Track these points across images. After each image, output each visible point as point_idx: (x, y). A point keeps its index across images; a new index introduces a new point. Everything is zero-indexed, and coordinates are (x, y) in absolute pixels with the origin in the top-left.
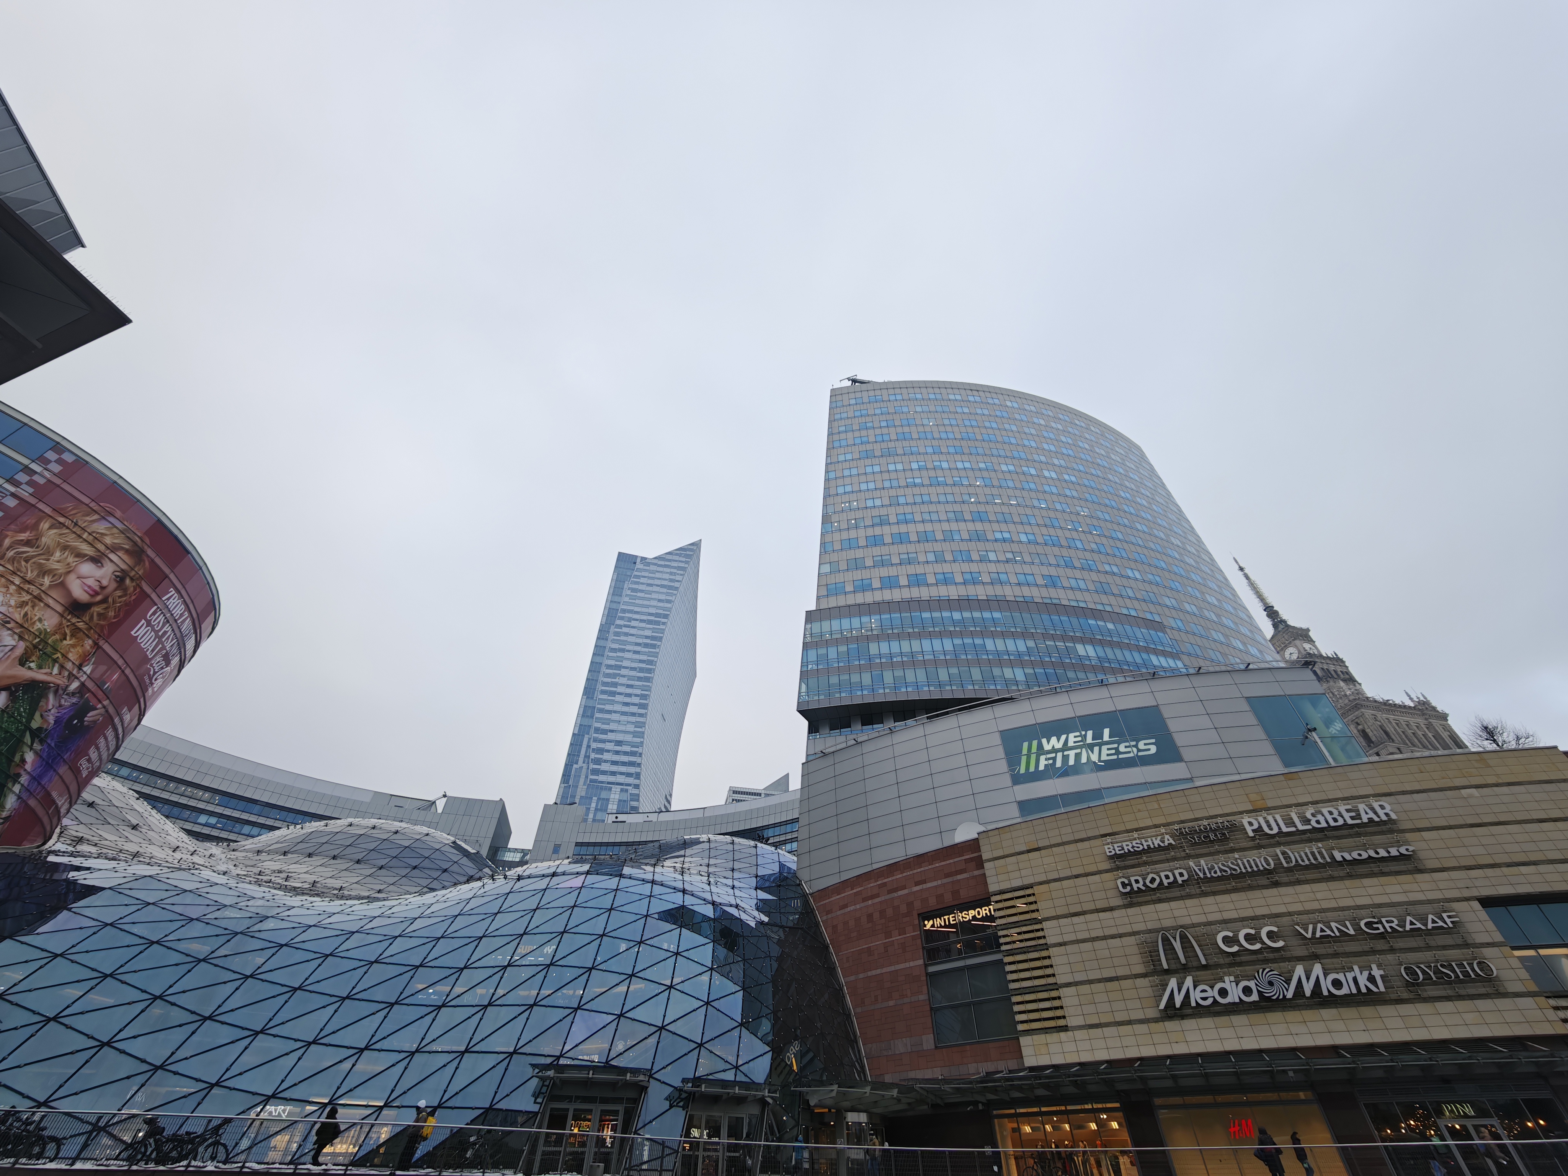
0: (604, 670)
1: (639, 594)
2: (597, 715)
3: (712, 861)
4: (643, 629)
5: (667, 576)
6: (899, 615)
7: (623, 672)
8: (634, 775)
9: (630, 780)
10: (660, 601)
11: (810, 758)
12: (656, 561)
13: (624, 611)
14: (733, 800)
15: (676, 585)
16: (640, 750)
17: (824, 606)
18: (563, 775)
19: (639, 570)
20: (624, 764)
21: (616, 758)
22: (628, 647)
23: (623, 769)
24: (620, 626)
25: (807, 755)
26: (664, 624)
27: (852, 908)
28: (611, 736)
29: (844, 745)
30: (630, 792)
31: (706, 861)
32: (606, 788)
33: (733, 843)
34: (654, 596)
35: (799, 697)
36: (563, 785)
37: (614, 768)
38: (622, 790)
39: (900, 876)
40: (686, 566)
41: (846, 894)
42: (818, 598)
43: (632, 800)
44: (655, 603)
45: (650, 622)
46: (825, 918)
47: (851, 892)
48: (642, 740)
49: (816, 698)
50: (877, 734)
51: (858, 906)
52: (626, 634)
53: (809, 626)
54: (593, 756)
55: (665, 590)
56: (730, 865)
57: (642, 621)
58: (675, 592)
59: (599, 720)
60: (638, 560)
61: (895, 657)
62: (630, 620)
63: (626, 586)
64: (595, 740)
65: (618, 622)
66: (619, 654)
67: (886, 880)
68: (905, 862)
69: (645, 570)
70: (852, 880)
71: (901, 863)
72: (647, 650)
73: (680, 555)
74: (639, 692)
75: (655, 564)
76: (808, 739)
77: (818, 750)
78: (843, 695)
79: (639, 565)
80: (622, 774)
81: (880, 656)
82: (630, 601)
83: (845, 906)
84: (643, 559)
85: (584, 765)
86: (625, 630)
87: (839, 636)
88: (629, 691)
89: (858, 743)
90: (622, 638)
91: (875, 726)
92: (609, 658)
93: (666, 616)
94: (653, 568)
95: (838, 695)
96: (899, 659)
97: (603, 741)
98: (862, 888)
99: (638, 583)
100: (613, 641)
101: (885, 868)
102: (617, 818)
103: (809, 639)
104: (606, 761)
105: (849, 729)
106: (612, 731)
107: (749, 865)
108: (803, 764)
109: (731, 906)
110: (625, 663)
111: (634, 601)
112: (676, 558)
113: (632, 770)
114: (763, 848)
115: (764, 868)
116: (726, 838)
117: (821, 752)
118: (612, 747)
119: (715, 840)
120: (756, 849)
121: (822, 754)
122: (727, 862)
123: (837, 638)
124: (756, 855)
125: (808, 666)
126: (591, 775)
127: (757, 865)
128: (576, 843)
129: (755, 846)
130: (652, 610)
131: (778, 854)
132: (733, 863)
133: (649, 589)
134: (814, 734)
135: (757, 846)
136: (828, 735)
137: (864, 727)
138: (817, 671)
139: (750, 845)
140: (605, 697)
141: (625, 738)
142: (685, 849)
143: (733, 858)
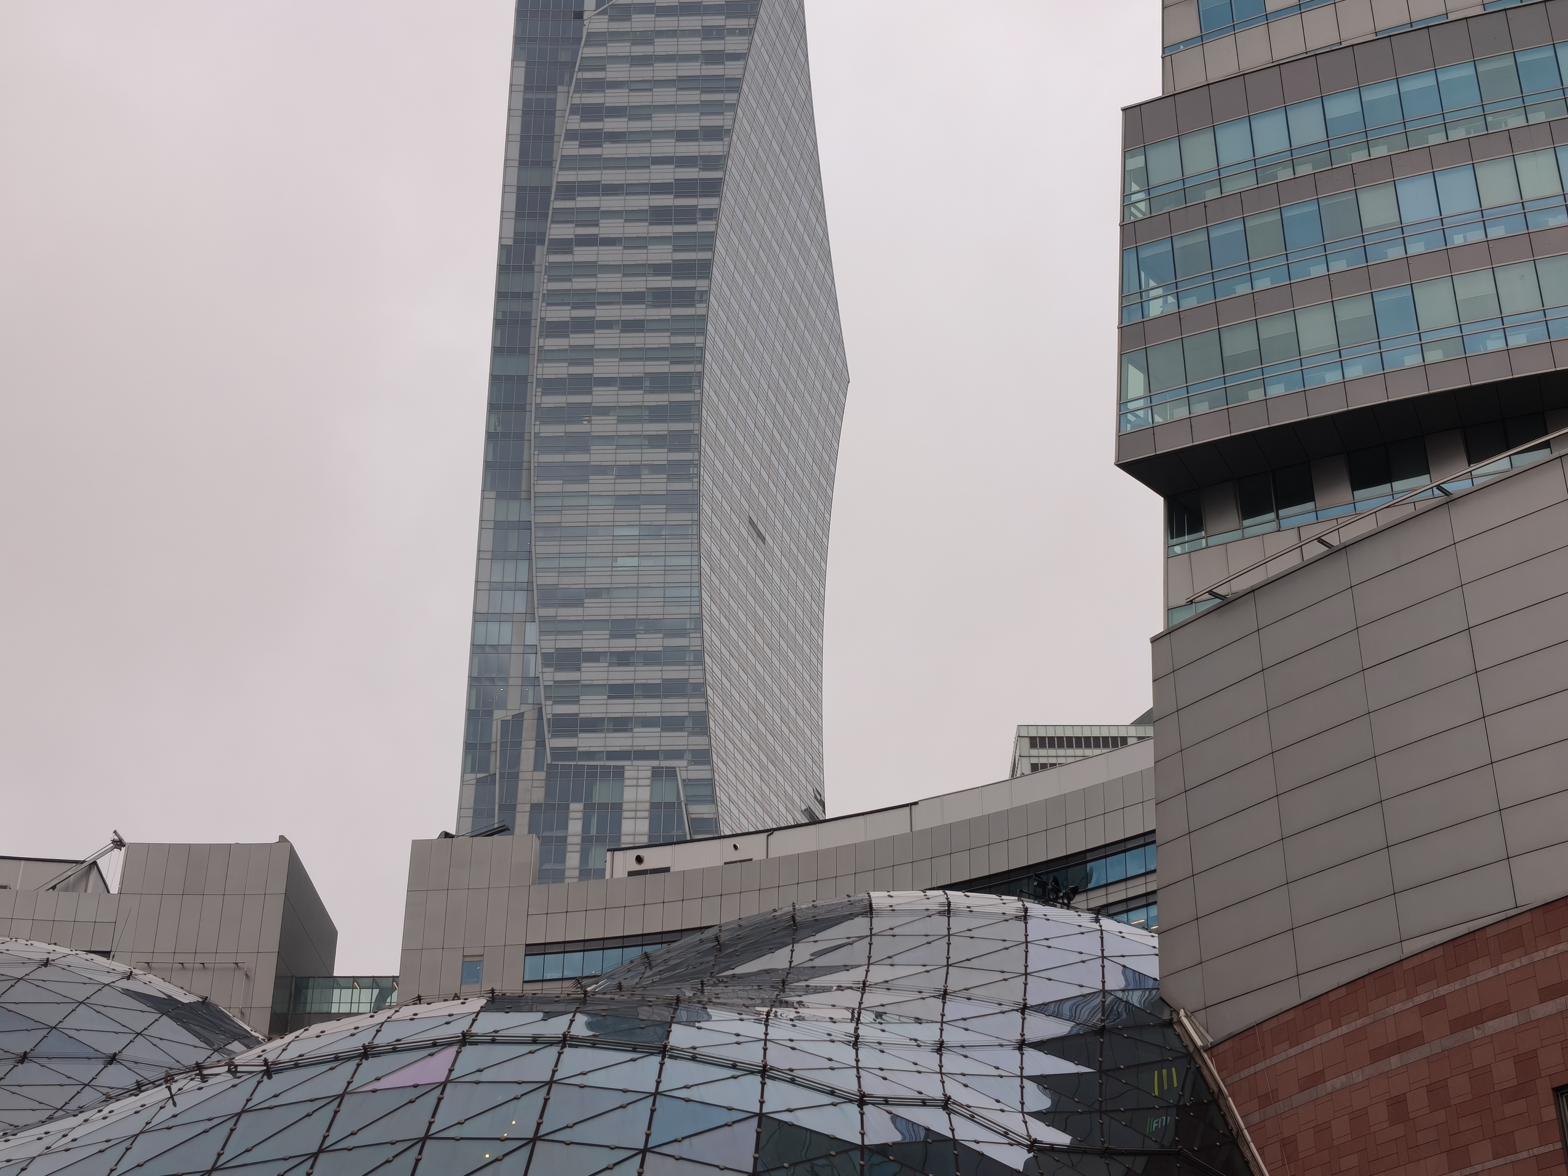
0: (538, 398)
1: (611, 124)
2: (542, 547)
4: (643, 243)
5: (693, 46)
6: (1508, 62)
7: (602, 396)
8: (689, 724)
9: (677, 740)
10: (683, 136)
11: (1181, 617)
13: (569, 190)
15: (731, 69)
16: (692, 642)
17: (1190, 78)
18: (469, 747)
19: (597, 39)
20: (649, 691)
21: (622, 675)
22: (603, 313)
23: (650, 707)
24: (564, 246)
25: (1169, 610)
26: (709, 214)
27: (1338, 1082)
28: (595, 609)
29: (1289, 562)
30: (681, 775)
31: (858, 974)
32: (606, 773)
34: (662, 122)
35: (1121, 416)
36: (471, 777)
37: (621, 708)
38: (656, 773)
39: (1490, 973)
41: (1318, 1040)
42: (1168, 52)
43: (692, 800)
44: (665, 147)
45: (661, 215)
46: (1256, 1118)
47: (1333, 1034)
48: (696, 609)
49: (1182, 412)
50: (1400, 514)
51: (1357, 1077)
52: (591, 269)
53: (1137, 162)
54: (549, 676)
55: (693, 97)
56: (937, 980)
57: (636, 215)
58: (730, 98)
60: (590, 3)
61: (1460, 229)
62: (595, 217)
63: (560, 104)
65: (559, 231)
66: (579, 339)
67: (1443, 990)
68: (1502, 928)
69: (617, 36)
70: (1332, 997)
71: (1490, 932)
72: (664, 313)
74: (658, 456)
76: (1169, 556)
77: (1202, 586)
78: (1276, 390)
79: (594, 23)
80: (647, 722)
81: (1403, 233)
82: (584, 151)
83: (1315, 1079)
85: (526, 707)
86: (583, 254)
87: (1249, 182)
88: (629, 456)
89: (1333, 550)
90: (579, 284)
91: (1398, 485)
92: (547, 356)
93: (712, 188)
95: (1255, 395)
96: (1475, 235)
97: (574, 628)
98: (1367, 1020)
99: (599, 85)
100: (554, 298)
101: (1439, 952)
102: (639, 860)
103: (1141, 209)
104: (592, 688)
105: (1310, 506)
106: (596, 593)
108: (1154, 640)
109: (924, 1103)
110: (604, 368)
111: (597, 151)
113: (678, 707)
114: (1048, 920)
115: (1050, 980)
116: (928, 898)
117: (1211, 592)
118: (605, 643)
119: (891, 906)
120: (1026, 923)
121: (1218, 601)
122: (928, 972)
123: (1240, 192)
124: (1025, 944)
125: (1144, 304)
126: (553, 736)
127: (1026, 974)
128: (527, 945)
129: (1021, 916)
130: (665, 174)
131: (1102, 934)
132: (947, 973)
133: (641, 99)
134: (1186, 538)
135: (1029, 916)
136: (1238, 534)
137: (1360, 494)
138: (1180, 320)
139: (1004, 914)
140: (554, 486)
141: (641, 611)
142: (793, 943)
143: (948, 958)
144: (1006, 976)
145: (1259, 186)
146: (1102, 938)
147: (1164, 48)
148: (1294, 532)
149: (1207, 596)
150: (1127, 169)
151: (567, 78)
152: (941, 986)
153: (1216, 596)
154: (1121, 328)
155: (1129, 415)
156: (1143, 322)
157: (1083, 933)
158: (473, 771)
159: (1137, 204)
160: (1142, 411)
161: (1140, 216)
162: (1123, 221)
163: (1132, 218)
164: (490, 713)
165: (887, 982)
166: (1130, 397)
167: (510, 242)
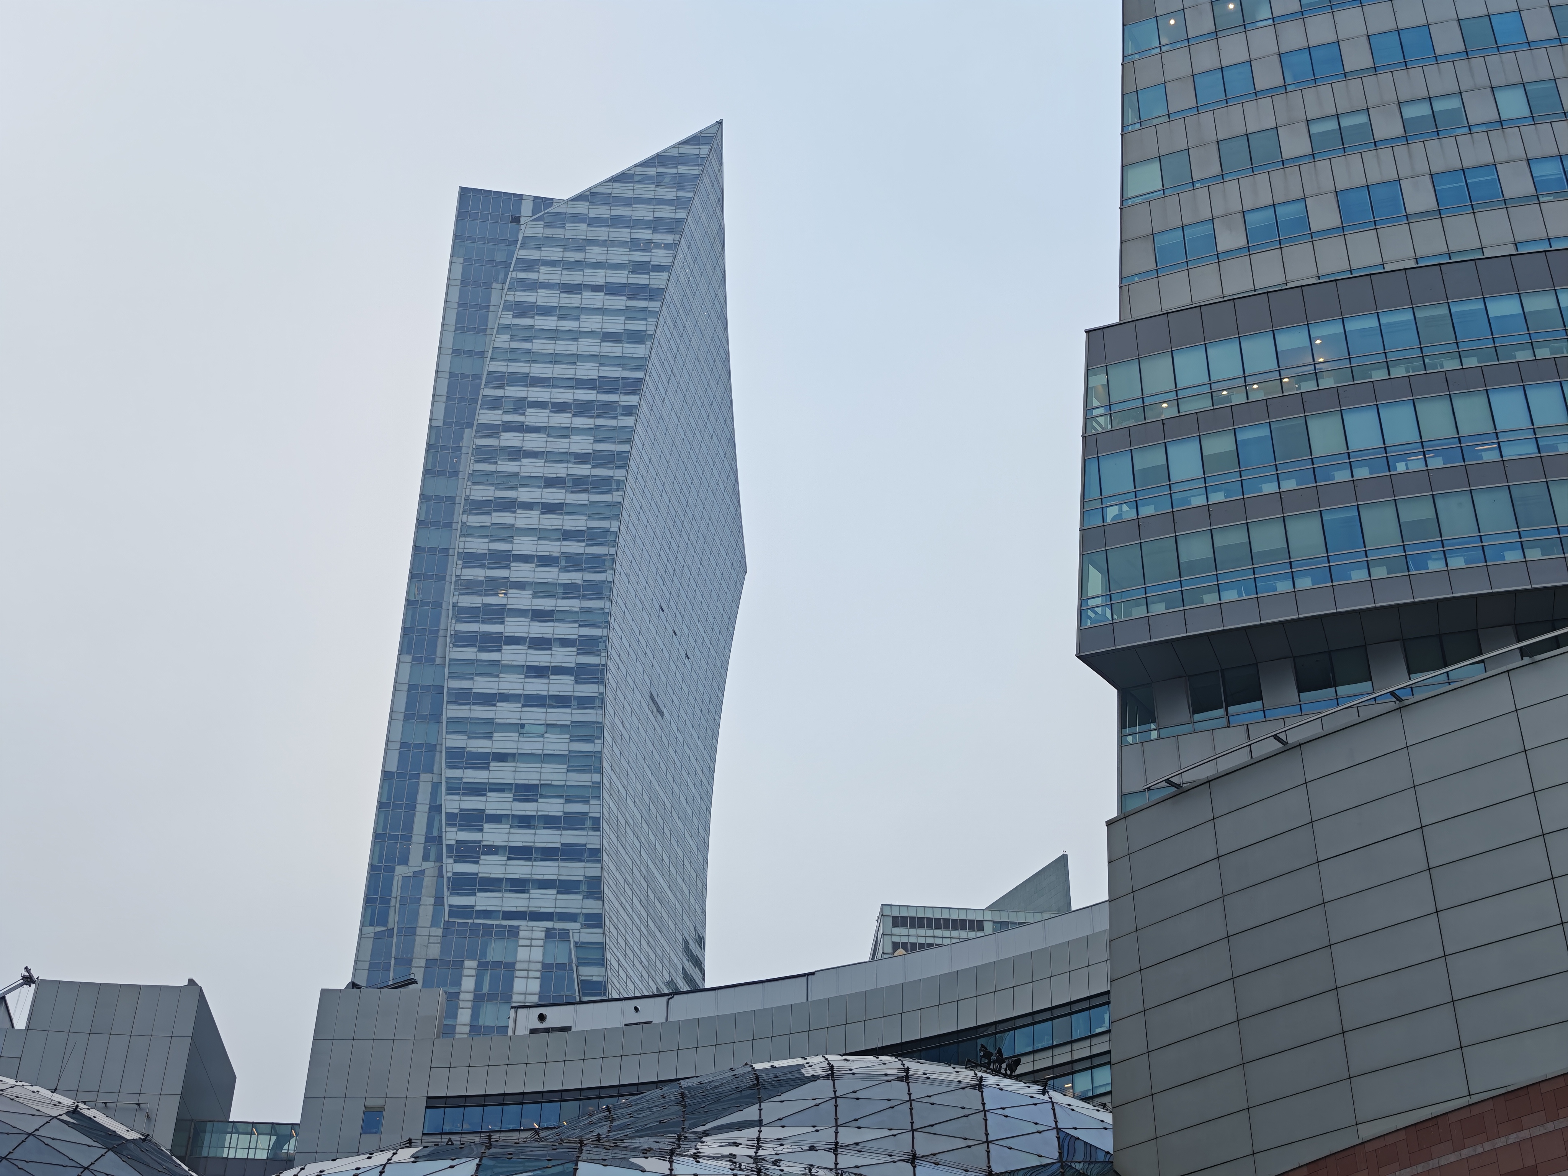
0: (458, 570)
1: (542, 322)
2: (453, 711)
3: (847, 1136)
4: (566, 432)
5: (622, 255)
6: (1408, 316)
7: (520, 572)
8: (584, 888)
9: (574, 903)
10: (608, 337)
11: (1134, 804)
12: (582, 208)
13: (498, 380)
14: (896, 946)
15: (656, 280)
16: (592, 809)
17: (1146, 307)
18: (369, 900)
19: (531, 242)
20: (548, 854)
21: (522, 838)
22: (526, 494)
23: (548, 870)
24: (491, 430)
25: (1123, 797)
26: (629, 410)
28: (500, 773)
29: (1242, 758)
30: (575, 937)
31: (828, 1135)
32: (501, 932)
33: (906, 1077)
34: (589, 323)
35: (1082, 612)
36: (370, 929)
37: (520, 869)
38: (550, 934)
39: (1452, 1158)
40: (681, 214)
42: (1125, 283)
43: (582, 962)
44: (592, 346)
45: (582, 409)
48: (596, 778)
49: (1139, 612)
50: (1352, 717)
52: (516, 454)
53: (1099, 380)
54: (452, 835)
55: (619, 302)
56: (904, 1143)
57: (558, 407)
58: (654, 305)
59: (458, 725)
60: (526, 210)
61: (1403, 458)
62: (521, 405)
63: (494, 299)
64: (456, 788)
65: (487, 416)
66: (500, 518)
67: (1404, 1173)
68: (1465, 1114)
69: (552, 242)
71: (1453, 1118)
72: (582, 498)
73: (656, 181)
74: (570, 631)
75: (581, 218)
76: (1122, 744)
77: (1157, 776)
78: (1230, 595)
79: (530, 228)
80: (544, 884)
81: (1349, 459)
82: (514, 345)
84: (542, 203)
85: (426, 865)
86: (508, 439)
87: (1205, 404)
88: (542, 629)
89: (1287, 748)
90: (503, 466)
91: (1342, 690)
92: (469, 531)
93: (633, 387)
94: (575, 231)
95: (1210, 599)
96: (1416, 464)
97: (478, 790)
99: (531, 285)
100: (478, 478)
101: (1403, 1135)
102: (542, 1018)
103: (1102, 423)
104: (492, 850)
105: (1258, 704)
106: (502, 757)
107: (963, 1143)
108: (1109, 824)
110: (523, 545)
111: (526, 345)
112: (646, 191)
113: (574, 871)
114: (1001, 1089)
115: (1010, 1148)
116: (885, 1064)
117: (1167, 781)
118: (508, 806)
119: (851, 1070)
120: (982, 1092)
121: (1173, 789)
122: (894, 1135)
123: (1197, 413)
124: (983, 1112)
125: (1105, 509)
126: (452, 894)
127: (988, 1142)
128: (428, 1098)
129: (976, 1085)
130: (588, 371)
131: (1053, 1106)
132: (913, 1138)
133: (570, 300)
134: (1137, 729)
135: (984, 1085)
136: (1188, 728)
137: (1306, 696)
138: (1139, 526)
139: (960, 1082)
140: (468, 653)
141: (544, 776)
142: (760, 1103)
143: (912, 1123)
144: (970, 1143)
145: (1215, 407)
146: (1054, 1110)
147: (1121, 279)
148: (1243, 729)
149: (1164, 784)
150: (1089, 386)
151: (501, 276)
152: (908, 1149)
153: (1172, 784)
154: (1083, 531)
155: (1088, 610)
156: (1104, 526)
157: (1035, 1104)
158: (371, 924)
159: (1097, 419)
160: (1100, 608)
161: (1100, 429)
162: (1086, 433)
163: (1093, 431)
164: (392, 869)
165: (857, 1144)
166: (1090, 594)
167: (440, 424)
